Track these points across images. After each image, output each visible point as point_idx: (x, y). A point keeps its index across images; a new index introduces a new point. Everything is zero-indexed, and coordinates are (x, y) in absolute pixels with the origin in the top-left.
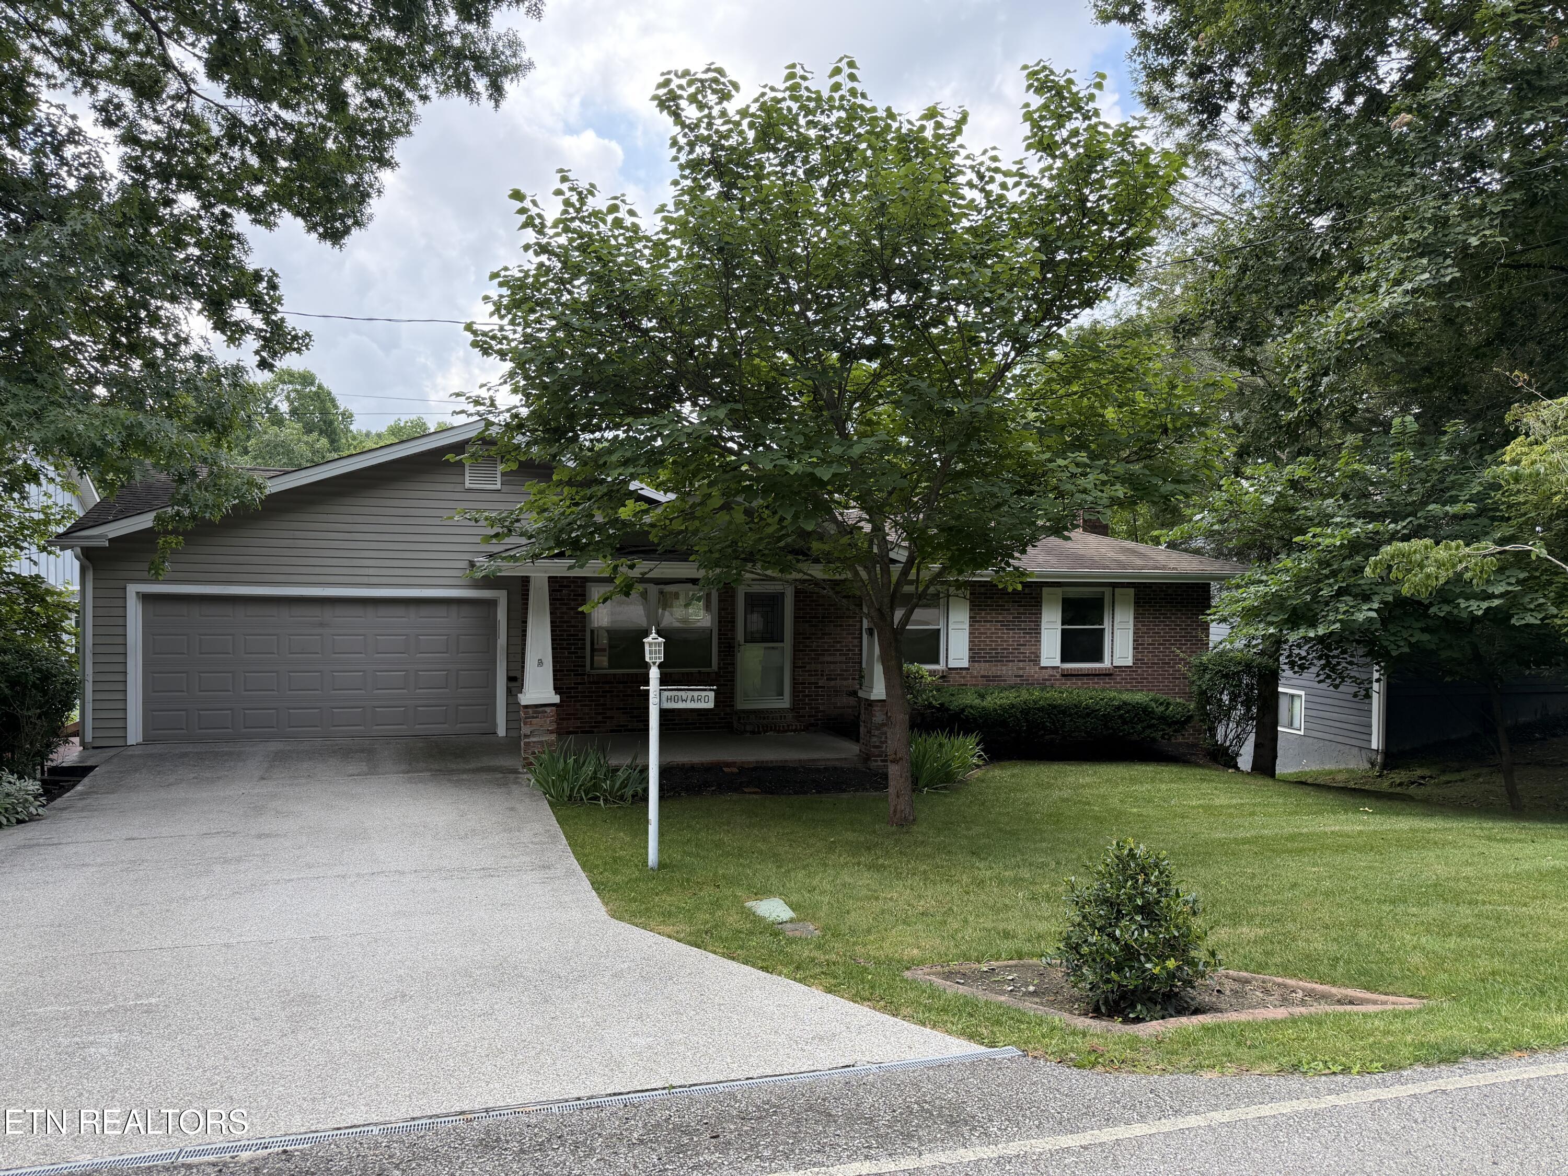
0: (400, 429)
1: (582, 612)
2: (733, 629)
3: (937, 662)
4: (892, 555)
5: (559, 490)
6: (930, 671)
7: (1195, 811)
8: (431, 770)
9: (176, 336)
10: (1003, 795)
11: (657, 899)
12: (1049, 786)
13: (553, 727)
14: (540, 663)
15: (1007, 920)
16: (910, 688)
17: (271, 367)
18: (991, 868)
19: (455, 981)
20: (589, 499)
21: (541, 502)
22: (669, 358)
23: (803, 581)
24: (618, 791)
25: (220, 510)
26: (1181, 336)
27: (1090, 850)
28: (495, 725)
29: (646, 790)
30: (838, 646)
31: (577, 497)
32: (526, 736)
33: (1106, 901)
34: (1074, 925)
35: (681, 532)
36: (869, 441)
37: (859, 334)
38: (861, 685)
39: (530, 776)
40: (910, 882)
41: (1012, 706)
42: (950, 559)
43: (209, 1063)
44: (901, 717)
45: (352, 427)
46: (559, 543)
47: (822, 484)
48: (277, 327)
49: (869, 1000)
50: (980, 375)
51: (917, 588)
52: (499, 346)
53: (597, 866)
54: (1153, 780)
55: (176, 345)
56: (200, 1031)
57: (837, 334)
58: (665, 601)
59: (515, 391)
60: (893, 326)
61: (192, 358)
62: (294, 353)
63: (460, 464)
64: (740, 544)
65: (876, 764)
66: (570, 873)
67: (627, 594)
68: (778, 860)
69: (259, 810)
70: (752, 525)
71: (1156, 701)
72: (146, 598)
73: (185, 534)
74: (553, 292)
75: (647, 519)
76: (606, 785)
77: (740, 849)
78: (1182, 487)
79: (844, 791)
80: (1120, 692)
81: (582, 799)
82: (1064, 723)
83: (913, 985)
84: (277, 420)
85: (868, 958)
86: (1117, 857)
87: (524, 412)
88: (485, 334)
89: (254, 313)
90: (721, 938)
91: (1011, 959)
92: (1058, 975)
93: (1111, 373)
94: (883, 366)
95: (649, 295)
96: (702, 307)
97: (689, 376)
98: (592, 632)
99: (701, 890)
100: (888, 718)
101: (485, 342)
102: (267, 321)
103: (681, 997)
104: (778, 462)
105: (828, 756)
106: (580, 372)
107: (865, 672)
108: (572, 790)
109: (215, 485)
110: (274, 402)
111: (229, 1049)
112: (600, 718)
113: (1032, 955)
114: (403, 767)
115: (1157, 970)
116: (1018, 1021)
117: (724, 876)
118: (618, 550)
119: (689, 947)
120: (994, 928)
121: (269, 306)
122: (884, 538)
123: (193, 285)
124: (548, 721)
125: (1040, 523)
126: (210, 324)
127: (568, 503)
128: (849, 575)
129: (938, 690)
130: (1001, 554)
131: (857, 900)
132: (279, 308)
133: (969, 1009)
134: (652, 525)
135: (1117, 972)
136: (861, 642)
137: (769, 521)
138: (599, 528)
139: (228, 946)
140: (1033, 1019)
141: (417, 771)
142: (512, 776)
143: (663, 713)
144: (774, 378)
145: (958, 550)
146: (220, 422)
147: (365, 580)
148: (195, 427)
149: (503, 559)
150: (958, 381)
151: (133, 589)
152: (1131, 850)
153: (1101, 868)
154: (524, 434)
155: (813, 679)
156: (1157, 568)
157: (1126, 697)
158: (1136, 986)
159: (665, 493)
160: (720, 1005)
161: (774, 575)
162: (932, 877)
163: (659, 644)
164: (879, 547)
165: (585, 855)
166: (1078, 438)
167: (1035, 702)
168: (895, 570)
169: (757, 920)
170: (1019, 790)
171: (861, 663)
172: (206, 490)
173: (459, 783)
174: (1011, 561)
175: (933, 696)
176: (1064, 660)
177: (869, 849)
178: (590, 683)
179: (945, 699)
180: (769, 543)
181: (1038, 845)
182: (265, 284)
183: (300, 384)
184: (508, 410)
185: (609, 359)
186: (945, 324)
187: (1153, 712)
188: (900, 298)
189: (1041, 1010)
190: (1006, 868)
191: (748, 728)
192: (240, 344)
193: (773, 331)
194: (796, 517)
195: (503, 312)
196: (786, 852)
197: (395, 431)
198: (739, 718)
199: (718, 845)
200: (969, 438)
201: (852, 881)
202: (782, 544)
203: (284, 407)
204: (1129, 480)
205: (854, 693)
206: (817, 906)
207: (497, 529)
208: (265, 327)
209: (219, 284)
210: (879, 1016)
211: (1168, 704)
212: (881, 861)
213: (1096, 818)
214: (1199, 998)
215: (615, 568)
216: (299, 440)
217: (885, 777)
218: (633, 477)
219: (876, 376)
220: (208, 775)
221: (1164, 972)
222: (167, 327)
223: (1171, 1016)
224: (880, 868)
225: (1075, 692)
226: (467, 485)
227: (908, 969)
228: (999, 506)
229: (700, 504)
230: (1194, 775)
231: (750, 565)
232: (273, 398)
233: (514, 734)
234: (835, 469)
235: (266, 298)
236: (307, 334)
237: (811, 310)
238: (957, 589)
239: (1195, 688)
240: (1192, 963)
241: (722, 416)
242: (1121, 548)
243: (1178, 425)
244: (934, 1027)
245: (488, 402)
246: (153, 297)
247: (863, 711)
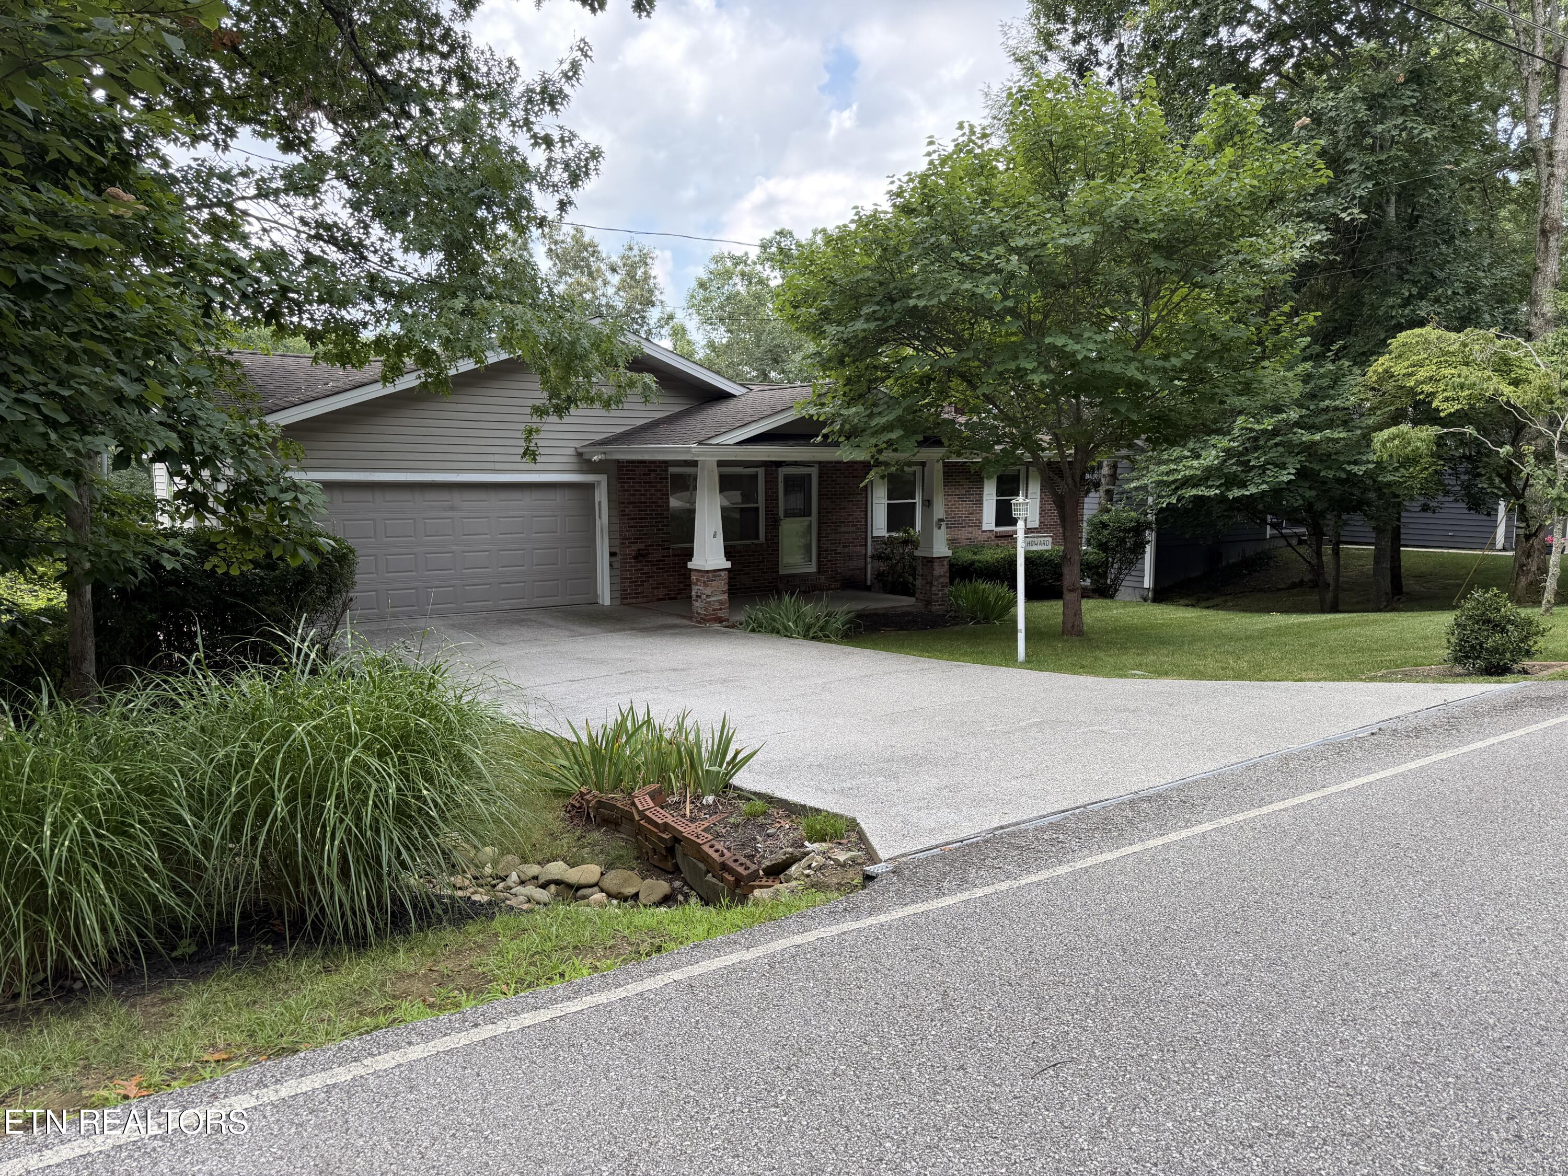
2: (776, 507)
13: (726, 588)
14: (715, 534)
30: (851, 519)
32: (708, 596)
108: (806, 631)
124: (722, 584)
136: (867, 514)
155: (832, 547)
171: (866, 532)
176: (997, 525)
178: (673, 555)
233: (617, 602)
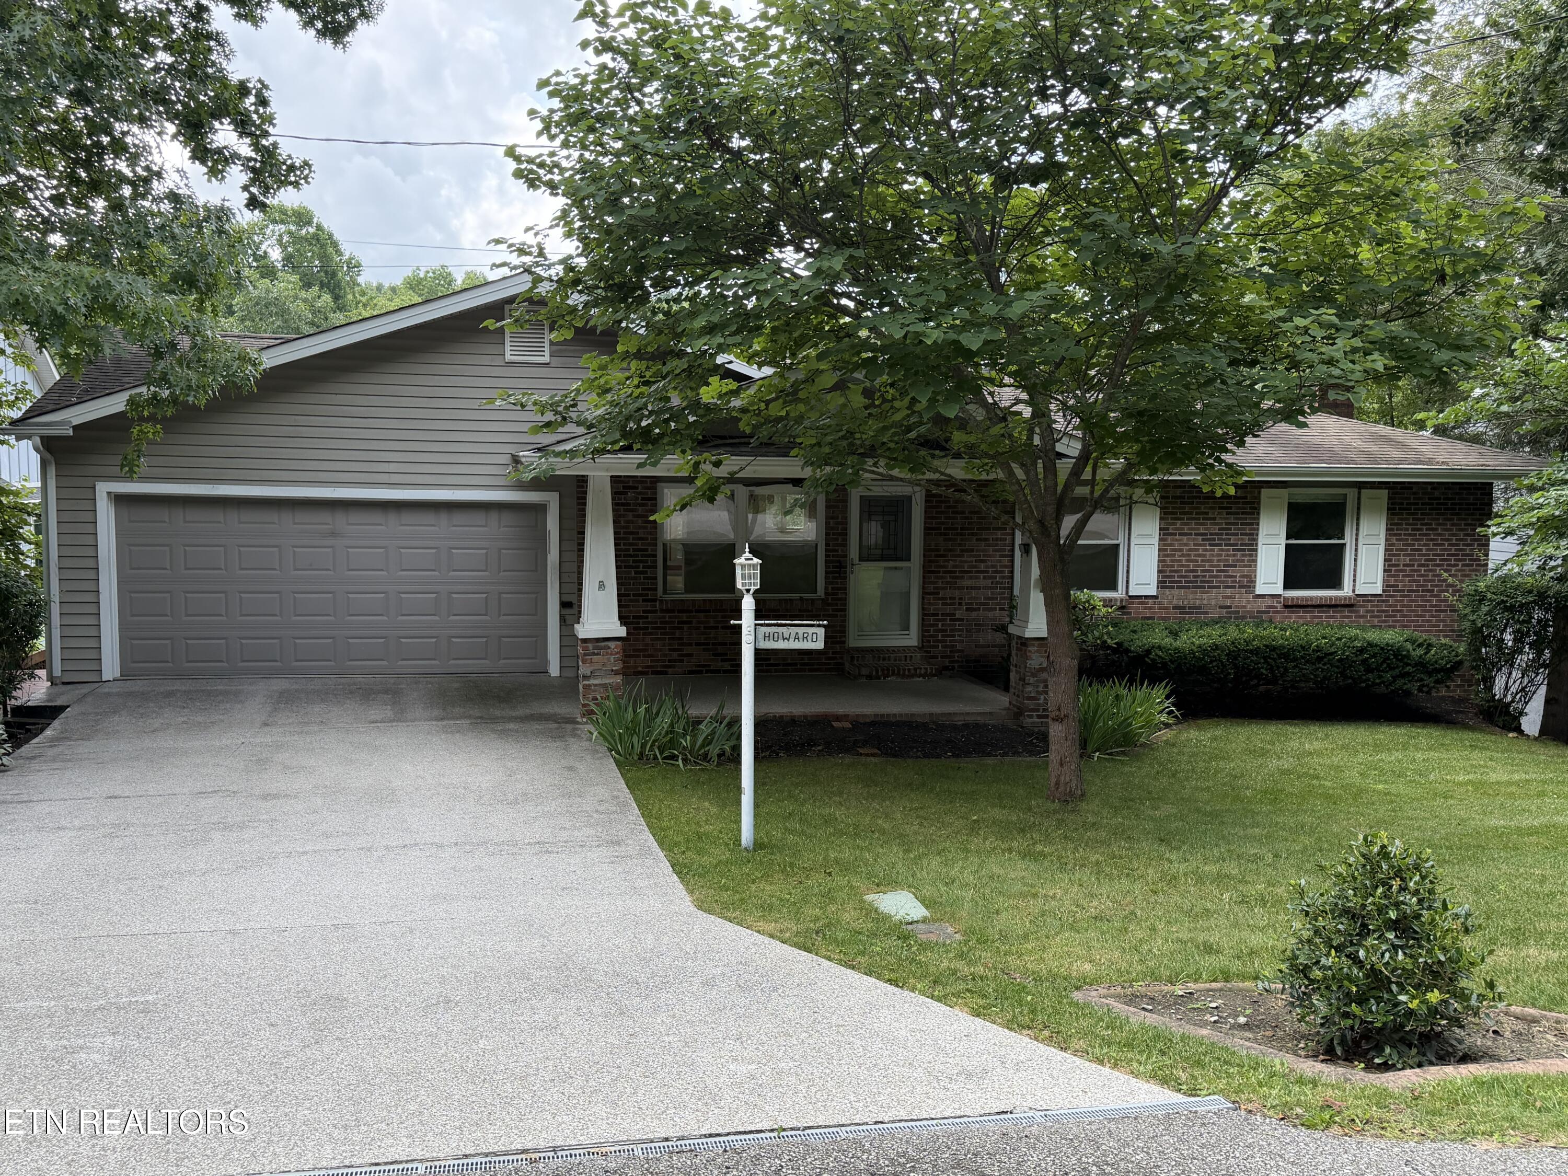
0: (420, 281)
1: (655, 521)
2: (845, 544)
3: (1113, 587)
4: (1059, 448)
5: (625, 365)
6: (1104, 600)
7: (1462, 790)
8: (470, 717)
9: (147, 168)
10: (1202, 764)
11: (753, 887)
12: (1264, 753)
13: (619, 666)
14: (602, 586)
15: (1208, 929)
16: (1076, 623)
17: (263, 207)
18: (1186, 860)
19: (510, 984)
20: (664, 378)
21: (602, 381)
22: (766, 187)
23: (937, 483)
24: (699, 749)
25: (206, 392)
26: (1462, 141)
27: (1319, 839)
28: (546, 662)
29: (737, 749)
30: (982, 567)
31: (648, 374)
32: (586, 677)
33: (1346, 912)
34: (1301, 942)
35: (781, 419)
36: (1035, 296)
37: (1022, 149)
38: (1011, 617)
39: (590, 727)
40: (1077, 876)
41: (1216, 647)
42: (1138, 454)
43: (220, 1077)
44: (1068, 663)
45: (360, 280)
46: (625, 434)
47: (969, 355)
48: (269, 154)
49: (1029, 1028)
50: (1186, 201)
51: (1092, 492)
52: (549, 176)
53: (677, 844)
54: (1405, 747)
55: (147, 181)
56: (208, 1038)
57: (990, 149)
58: (756, 505)
59: (568, 235)
60: (1067, 136)
61: (167, 197)
62: (290, 188)
63: (501, 330)
64: (858, 436)
65: (1030, 721)
66: (644, 852)
67: (711, 500)
68: (907, 845)
69: (262, 763)
70: (873, 411)
71: (1413, 642)
72: (119, 500)
73: (164, 420)
74: (618, 102)
75: (736, 403)
76: (686, 742)
77: (856, 826)
78: (1463, 355)
79: (989, 755)
80: (1363, 629)
81: (655, 758)
82: (1286, 670)
83: (1084, 1009)
84: (268, 272)
85: (1025, 972)
86: (1363, 856)
87: (582, 262)
88: (530, 161)
89: (241, 136)
90: (836, 940)
91: (1214, 981)
92: (1279, 1003)
93: (1369, 198)
94: (1052, 191)
95: (742, 103)
96: (812, 119)
97: (793, 212)
98: (664, 545)
99: (807, 877)
100: (1051, 663)
101: (531, 171)
102: (256, 146)
103: (790, 1014)
104: (912, 328)
105: (968, 709)
106: (653, 211)
107: (1019, 601)
108: (643, 746)
109: (199, 361)
110: (263, 247)
111: (242, 1060)
112: (675, 655)
113: (1243, 977)
114: (436, 713)
115: (1414, 1005)
116: (1226, 1062)
117: (836, 861)
118: (700, 443)
119: (796, 951)
120: (1192, 940)
121: (258, 127)
122: (1050, 426)
123: (165, 102)
124: (613, 660)
125: (1267, 404)
126: (187, 153)
127: (636, 382)
128: (1001, 475)
129: (1115, 625)
130: (1209, 446)
131: (1009, 897)
132: (271, 130)
133: (1160, 1045)
134: (744, 410)
135: (1359, 1004)
136: (1012, 561)
137: (897, 404)
138: (676, 415)
139: (233, 932)
140: (1246, 1062)
141: (453, 718)
142: (569, 727)
143: (760, 655)
144: (903, 211)
145: (1151, 441)
146: (202, 279)
147: (385, 478)
148: (173, 286)
149: (557, 454)
150: (1154, 211)
151: (103, 489)
152: (1383, 847)
153: (1341, 869)
154: (580, 292)
155: (948, 609)
156: (1421, 463)
157: (1373, 636)
158: (1385, 1024)
159: (760, 368)
160: (838, 1026)
161: (902, 476)
162: (1108, 870)
163: (754, 566)
164: (1042, 438)
165: (663, 830)
166: (1320, 287)
167: (1247, 642)
168: (1064, 468)
169: (881, 918)
170: (1223, 758)
171: (1012, 588)
172: (188, 367)
173: (504, 734)
174: (1224, 456)
175: (1108, 633)
176: (1287, 585)
177: (1023, 831)
178: (662, 611)
179: (1124, 636)
180: (895, 434)
181: (1249, 831)
182: (252, 99)
183: (295, 223)
184: (561, 262)
185: (689, 193)
186: (1139, 133)
187: (1408, 656)
188: (1079, 100)
189: (1256, 1050)
190: (1206, 860)
191: (864, 671)
192: (223, 178)
193: (905, 146)
194: (933, 401)
195: (554, 130)
196: (916, 833)
197: (414, 284)
198: (852, 658)
199: (828, 821)
200: (1172, 290)
201: (1002, 872)
202: (912, 435)
203: (276, 255)
204: (1390, 346)
205: (1003, 628)
206: (956, 902)
207: (549, 416)
208: (253, 155)
209: (196, 100)
210: (1042, 1048)
211: (1430, 645)
212: (1039, 848)
213: (1328, 797)
214: (1468, 1041)
215: (697, 465)
216: (296, 297)
217: (1044, 737)
218: (721, 349)
219: (1043, 207)
220: (200, 719)
221: (1424, 1008)
222: (133, 160)
223: (1431, 1063)
224: (1037, 857)
225: (1302, 629)
226: (508, 357)
227: (1078, 988)
228: (1210, 381)
229: (806, 381)
230: (1461, 740)
231: (870, 462)
232: (261, 243)
233: (570, 673)
234: (986, 334)
235: (255, 117)
236: (306, 164)
237: (956, 116)
238: (1147, 492)
239: (1466, 624)
240: (1463, 996)
241: (838, 267)
242: (1372, 434)
243: (1460, 268)
244: (1115, 1066)
245: (535, 250)
246: (118, 119)
247: (1014, 652)
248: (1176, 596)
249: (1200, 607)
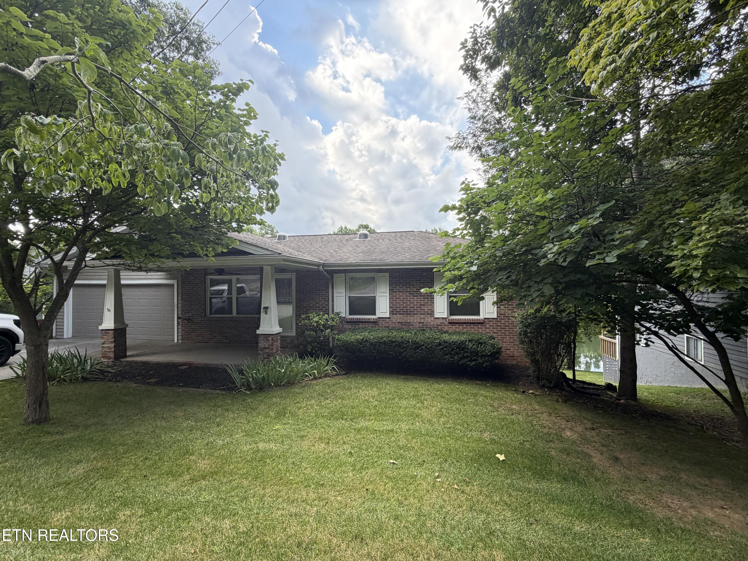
3: (371, 313)
13: (115, 340)
14: (109, 310)
28: (174, 337)
30: (318, 305)
98: (210, 298)
124: (110, 337)
147: (131, 277)
178: (206, 320)
248: (398, 318)
249: (410, 323)
